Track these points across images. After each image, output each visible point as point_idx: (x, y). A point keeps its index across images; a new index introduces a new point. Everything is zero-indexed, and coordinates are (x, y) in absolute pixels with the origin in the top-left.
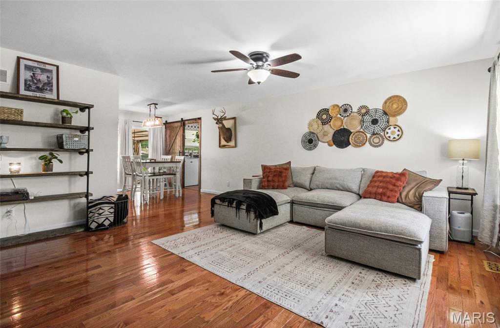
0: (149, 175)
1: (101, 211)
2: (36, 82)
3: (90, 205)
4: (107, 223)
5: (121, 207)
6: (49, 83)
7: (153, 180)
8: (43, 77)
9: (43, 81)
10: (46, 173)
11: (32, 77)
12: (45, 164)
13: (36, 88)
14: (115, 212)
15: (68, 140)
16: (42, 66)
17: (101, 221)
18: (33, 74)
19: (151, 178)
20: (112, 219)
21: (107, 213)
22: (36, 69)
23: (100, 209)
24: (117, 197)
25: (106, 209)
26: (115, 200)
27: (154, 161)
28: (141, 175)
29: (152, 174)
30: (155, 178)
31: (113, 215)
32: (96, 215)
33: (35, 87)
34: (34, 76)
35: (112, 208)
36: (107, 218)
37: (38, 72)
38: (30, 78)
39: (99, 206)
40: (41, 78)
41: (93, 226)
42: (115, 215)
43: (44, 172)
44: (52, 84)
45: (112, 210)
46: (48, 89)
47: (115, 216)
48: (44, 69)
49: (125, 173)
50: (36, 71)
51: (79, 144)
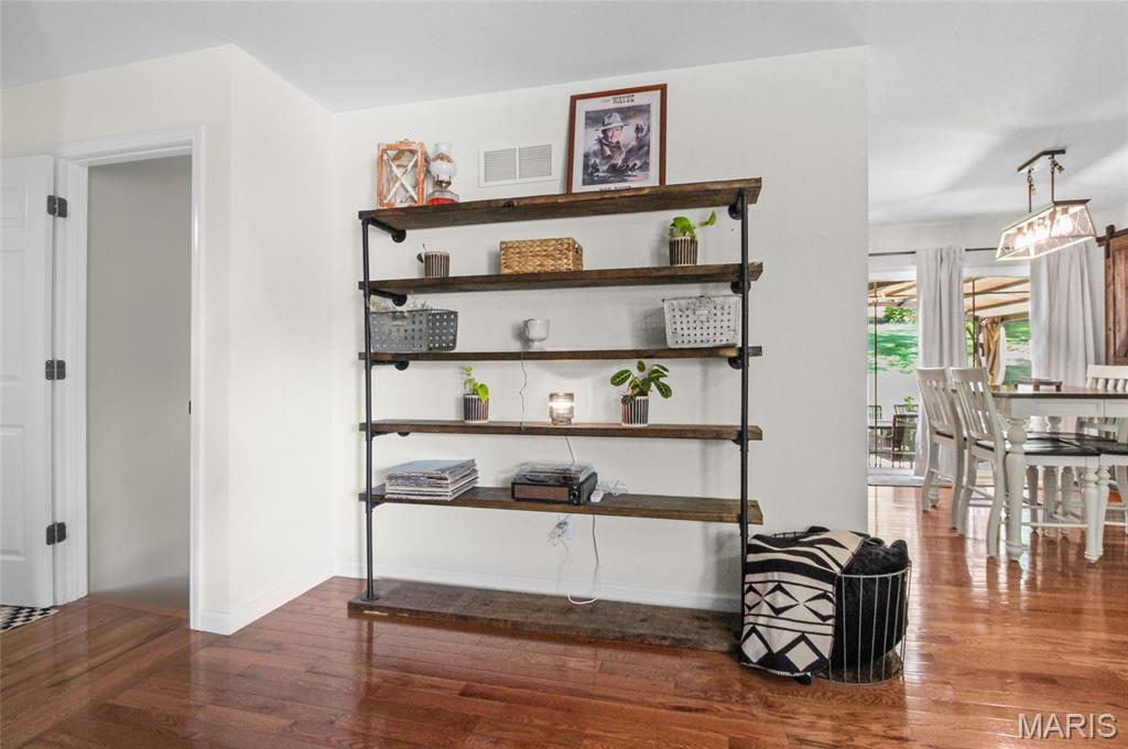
0: (1029, 447)
1: (780, 600)
2: (608, 152)
3: (752, 558)
4: (802, 658)
5: (869, 602)
6: (641, 148)
7: (1050, 471)
8: (625, 135)
9: (626, 146)
10: (630, 426)
11: (600, 141)
12: (626, 400)
13: (607, 171)
14: (838, 616)
15: (678, 319)
16: (625, 102)
17: (779, 641)
18: (604, 132)
19: (1041, 464)
20: (825, 646)
21: (800, 613)
22: (610, 117)
23: (779, 588)
24: (853, 545)
25: (802, 594)
26: (844, 562)
27: (1052, 390)
28: (991, 444)
29: (1047, 446)
30: (1060, 463)
31: (830, 630)
32: (765, 609)
33: (606, 168)
34: (606, 137)
35: (824, 596)
36: (803, 638)
37: (616, 120)
38: (597, 147)
39: (776, 576)
40: (620, 140)
41: (753, 649)
42: (838, 628)
43: (624, 425)
44: (649, 146)
45: (827, 608)
46: (639, 163)
47: (837, 635)
48: (629, 108)
49: (932, 428)
50: (611, 120)
51: (711, 331)
